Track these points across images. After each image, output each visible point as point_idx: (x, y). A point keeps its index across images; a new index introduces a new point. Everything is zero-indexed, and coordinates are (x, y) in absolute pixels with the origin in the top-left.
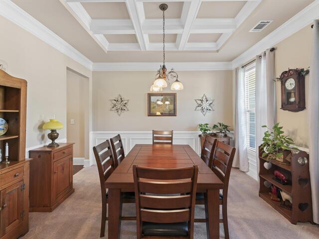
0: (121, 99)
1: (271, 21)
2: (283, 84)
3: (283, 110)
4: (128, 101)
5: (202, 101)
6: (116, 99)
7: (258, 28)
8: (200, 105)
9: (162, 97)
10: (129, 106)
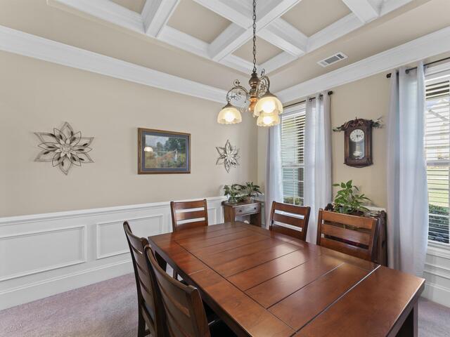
0: (72, 133)
1: (346, 57)
2: (347, 135)
3: (347, 165)
4: (91, 139)
5: (225, 149)
6: (57, 134)
7: (328, 61)
8: (223, 157)
9: (167, 139)
10: (93, 151)
